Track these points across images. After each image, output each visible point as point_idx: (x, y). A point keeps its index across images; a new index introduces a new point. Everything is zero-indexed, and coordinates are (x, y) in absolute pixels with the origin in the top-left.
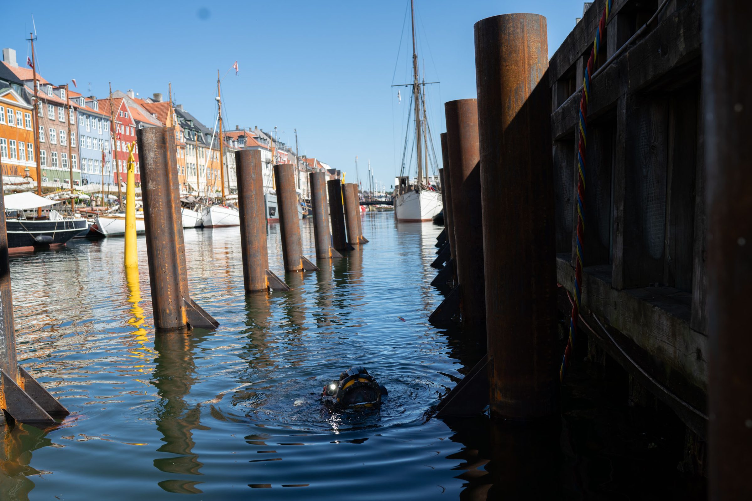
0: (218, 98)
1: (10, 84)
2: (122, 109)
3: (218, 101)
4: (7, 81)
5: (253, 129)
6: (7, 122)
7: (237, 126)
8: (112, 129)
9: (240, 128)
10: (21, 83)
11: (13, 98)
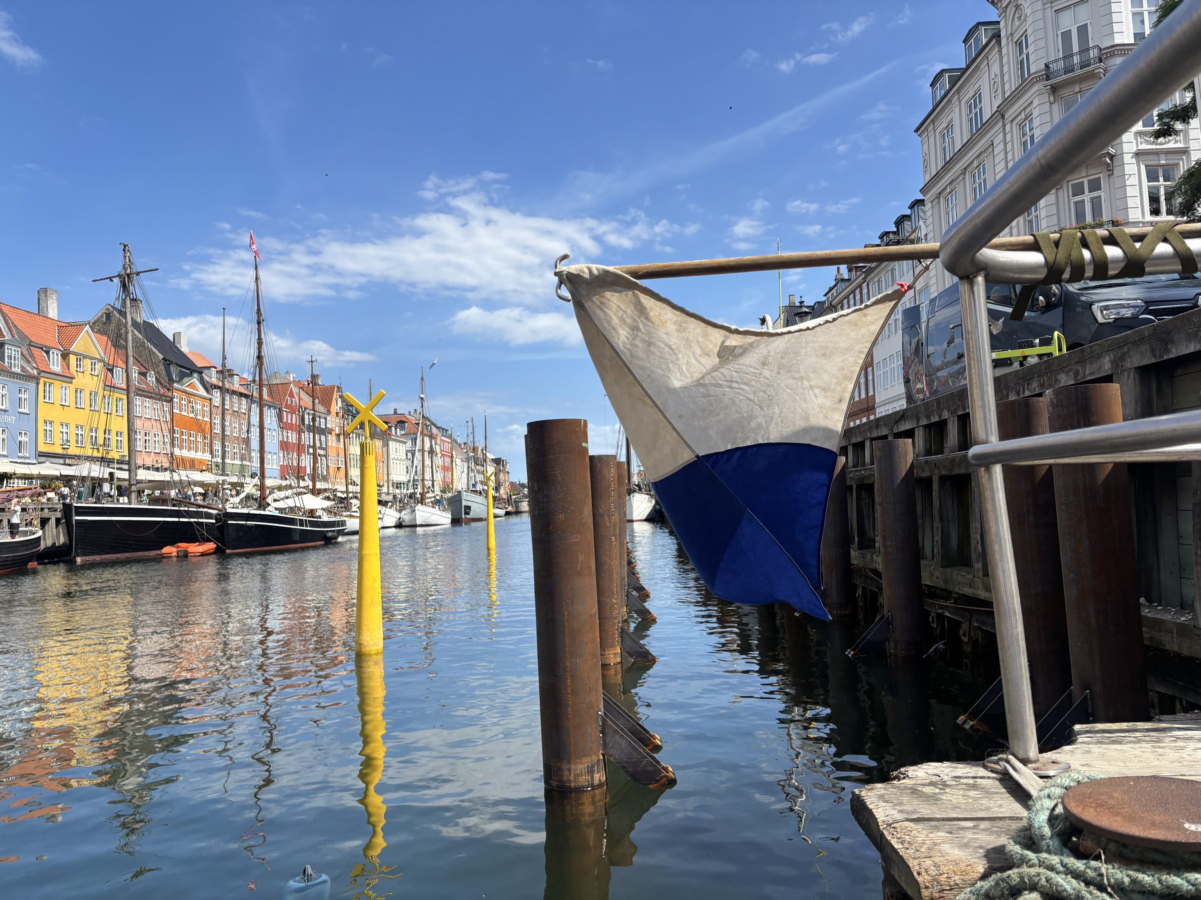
0: (422, 396)
1: (191, 372)
2: (289, 396)
3: (422, 398)
4: (188, 369)
5: (412, 413)
6: (188, 413)
7: (395, 410)
8: (280, 418)
9: (399, 412)
10: (200, 371)
11: (195, 388)
